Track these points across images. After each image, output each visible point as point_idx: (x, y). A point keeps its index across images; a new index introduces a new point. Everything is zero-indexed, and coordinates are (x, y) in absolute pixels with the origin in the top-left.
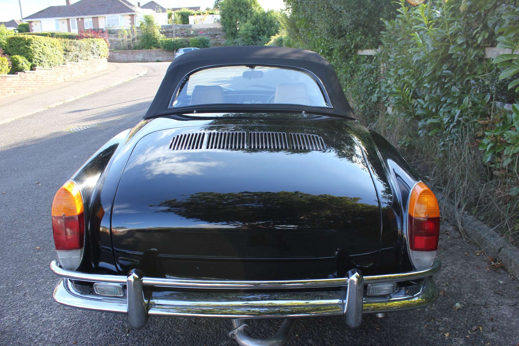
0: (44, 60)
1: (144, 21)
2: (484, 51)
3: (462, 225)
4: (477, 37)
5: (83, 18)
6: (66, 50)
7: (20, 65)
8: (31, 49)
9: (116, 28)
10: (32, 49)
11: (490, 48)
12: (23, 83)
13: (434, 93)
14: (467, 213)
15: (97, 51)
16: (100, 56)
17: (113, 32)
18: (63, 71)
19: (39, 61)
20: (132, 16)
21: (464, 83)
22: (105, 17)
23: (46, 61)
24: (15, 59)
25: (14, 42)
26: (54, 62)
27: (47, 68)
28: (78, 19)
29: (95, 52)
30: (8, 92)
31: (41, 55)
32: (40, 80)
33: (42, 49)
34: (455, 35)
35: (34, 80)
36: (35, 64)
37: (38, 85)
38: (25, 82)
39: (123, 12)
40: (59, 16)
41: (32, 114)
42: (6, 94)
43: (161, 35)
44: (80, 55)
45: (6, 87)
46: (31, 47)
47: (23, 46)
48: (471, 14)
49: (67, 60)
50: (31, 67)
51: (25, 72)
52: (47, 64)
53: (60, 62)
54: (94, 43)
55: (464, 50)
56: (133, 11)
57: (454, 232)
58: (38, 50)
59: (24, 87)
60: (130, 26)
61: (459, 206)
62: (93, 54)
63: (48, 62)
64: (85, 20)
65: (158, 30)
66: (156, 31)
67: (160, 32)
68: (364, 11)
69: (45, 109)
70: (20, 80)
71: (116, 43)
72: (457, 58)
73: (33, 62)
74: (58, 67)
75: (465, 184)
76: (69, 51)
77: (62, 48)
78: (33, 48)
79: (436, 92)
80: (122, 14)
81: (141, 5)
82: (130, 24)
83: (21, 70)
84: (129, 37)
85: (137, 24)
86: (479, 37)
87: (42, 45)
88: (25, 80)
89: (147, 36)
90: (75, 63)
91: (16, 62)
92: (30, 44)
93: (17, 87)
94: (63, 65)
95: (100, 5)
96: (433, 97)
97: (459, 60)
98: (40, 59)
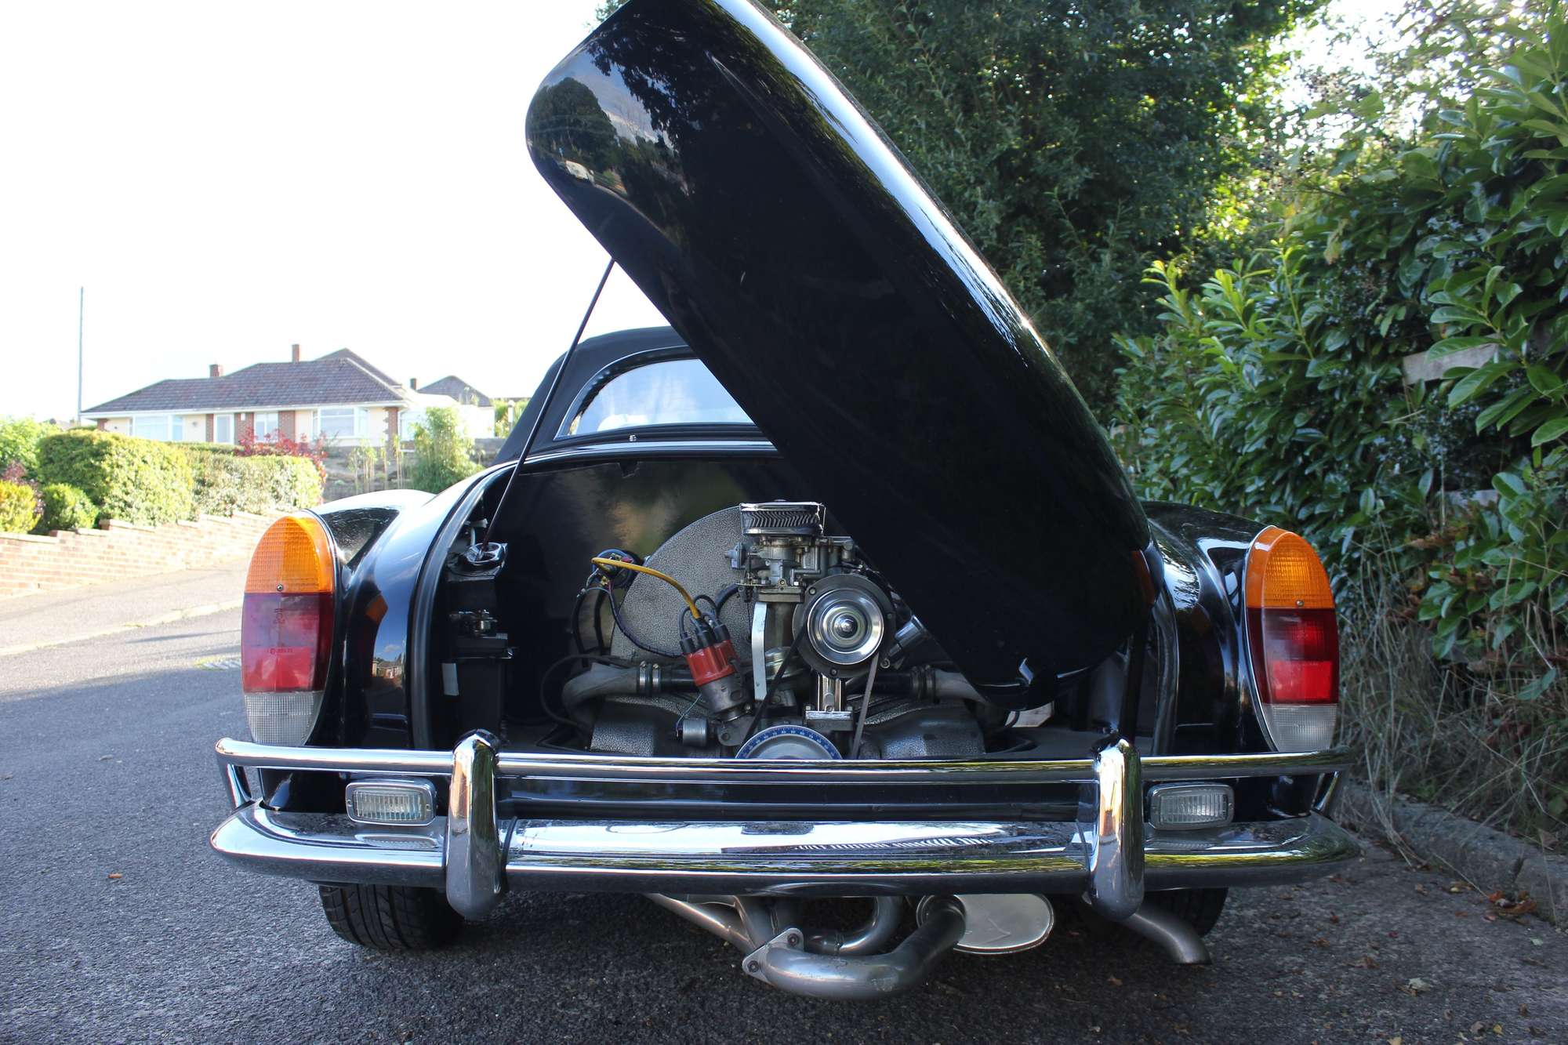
0: (137, 503)
1: (426, 425)
2: (1400, 366)
3: (1397, 828)
4: (1376, 322)
5: (252, 414)
6: (202, 482)
7: (67, 513)
8: (104, 470)
9: (345, 441)
10: (108, 470)
11: (1415, 356)
12: (67, 561)
13: (1277, 503)
14: (1408, 799)
15: (288, 490)
16: (295, 504)
17: (335, 452)
18: (187, 540)
19: (122, 504)
20: (394, 410)
21: (1358, 456)
22: (315, 412)
23: (143, 506)
24: (55, 496)
25: (59, 448)
26: (163, 511)
27: (141, 527)
28: (238, 415)
29: (282, 492)
30: (22, 585)
31: (130, 487)
32: (117, 559)
33: (137, 472)
34: (1318, 329)
35: (100, 558)
36: (110, 511)
37: (109, 571)
38: (72, 560)
39: (367, 399)
40: (185, 407)
41: (88, 637)
42: (15, 590)
43: (473, 465)
44: (240, 499)
45: (17, 570)
46: (104, 465)
47: (83, 459)
48: (1354, 268)
49: (201, 511)
50: (97, 520)
51: (76, 532)
52: (143, 514)
53: (182, 514)
54: (282, 467)
55: (1348, 365)
56: (396, 398)
57: (1374, 849)
58: (122, 475)
59: (69, 574)
60: (386, 437)
61: (1382, 786)
62: (278, 497)
63: (147, 509)
64: (258, 419)
65: (463, 451)
66: (457, 453)
67: (472, 456)
68: (1066, 335)
69: (128, 629)
70: (60, 554)
71: (343, 483)
72: (1332, 392)
73: (106, 507)
74: (171, 526)
75: (1389, 724)
76: (211, 485)
77: (192, 474)
78: (112, 466)
79: (1281, 498)
80: (366, 404)
81: (419, 386)
82: (387, 432)
83: (69, 526)
84: (379, 467)
85: (407, 433)
86: (1381, 321)
87: (137, 461)
88: (73, 556)
89: (433, 466)
90: (222, 519)
91: (58, 502)
92: (103, 455)
93: (48, 572)
94: (189, 523)
95: (305, 380)
96: (1274, 512)
97: (1337, 396)
98: (126, 498)
